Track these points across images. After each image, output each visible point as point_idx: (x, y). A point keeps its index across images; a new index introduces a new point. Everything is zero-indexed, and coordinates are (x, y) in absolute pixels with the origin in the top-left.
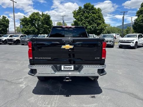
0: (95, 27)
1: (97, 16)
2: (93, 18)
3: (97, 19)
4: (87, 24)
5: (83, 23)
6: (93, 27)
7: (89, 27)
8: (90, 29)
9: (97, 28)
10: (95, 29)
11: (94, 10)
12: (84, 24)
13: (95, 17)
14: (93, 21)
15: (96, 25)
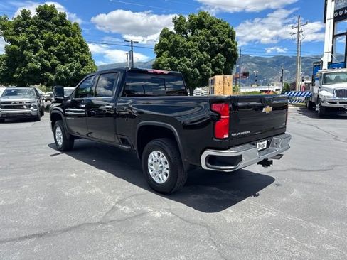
0: (77, 69)
1: (77, 41)
2: (69, 47)
3: (77, 49)
4: (54, 61)
5: (41, 56)
6: (71, 69)
7: (61, 68)
8: (65, 73)
9: (82, 71)
10: (76, 73)
11: (68, 25)
12: (46, 59)
13: (74, 43)
14: (71, 55)
15: (78, 65)
